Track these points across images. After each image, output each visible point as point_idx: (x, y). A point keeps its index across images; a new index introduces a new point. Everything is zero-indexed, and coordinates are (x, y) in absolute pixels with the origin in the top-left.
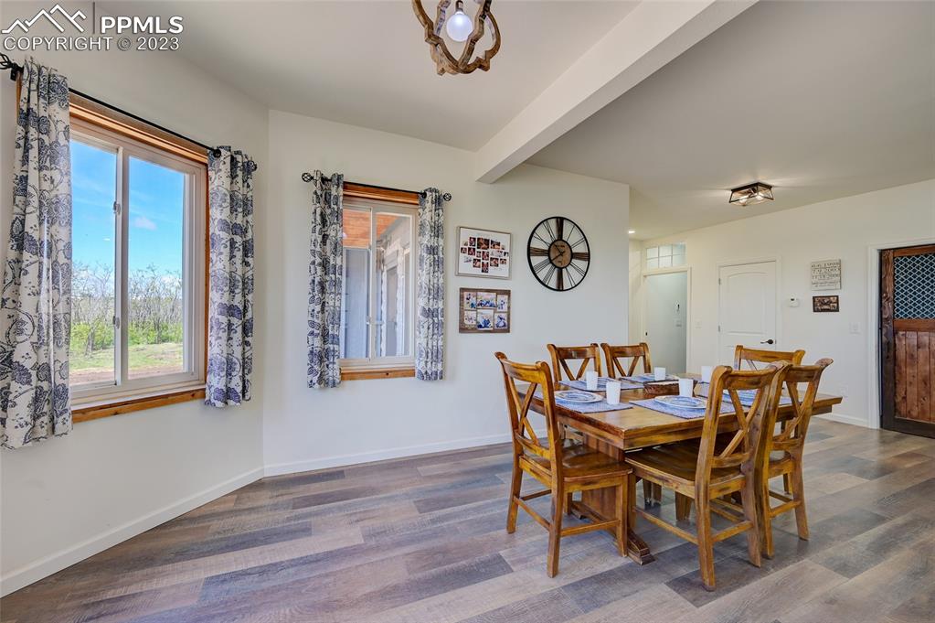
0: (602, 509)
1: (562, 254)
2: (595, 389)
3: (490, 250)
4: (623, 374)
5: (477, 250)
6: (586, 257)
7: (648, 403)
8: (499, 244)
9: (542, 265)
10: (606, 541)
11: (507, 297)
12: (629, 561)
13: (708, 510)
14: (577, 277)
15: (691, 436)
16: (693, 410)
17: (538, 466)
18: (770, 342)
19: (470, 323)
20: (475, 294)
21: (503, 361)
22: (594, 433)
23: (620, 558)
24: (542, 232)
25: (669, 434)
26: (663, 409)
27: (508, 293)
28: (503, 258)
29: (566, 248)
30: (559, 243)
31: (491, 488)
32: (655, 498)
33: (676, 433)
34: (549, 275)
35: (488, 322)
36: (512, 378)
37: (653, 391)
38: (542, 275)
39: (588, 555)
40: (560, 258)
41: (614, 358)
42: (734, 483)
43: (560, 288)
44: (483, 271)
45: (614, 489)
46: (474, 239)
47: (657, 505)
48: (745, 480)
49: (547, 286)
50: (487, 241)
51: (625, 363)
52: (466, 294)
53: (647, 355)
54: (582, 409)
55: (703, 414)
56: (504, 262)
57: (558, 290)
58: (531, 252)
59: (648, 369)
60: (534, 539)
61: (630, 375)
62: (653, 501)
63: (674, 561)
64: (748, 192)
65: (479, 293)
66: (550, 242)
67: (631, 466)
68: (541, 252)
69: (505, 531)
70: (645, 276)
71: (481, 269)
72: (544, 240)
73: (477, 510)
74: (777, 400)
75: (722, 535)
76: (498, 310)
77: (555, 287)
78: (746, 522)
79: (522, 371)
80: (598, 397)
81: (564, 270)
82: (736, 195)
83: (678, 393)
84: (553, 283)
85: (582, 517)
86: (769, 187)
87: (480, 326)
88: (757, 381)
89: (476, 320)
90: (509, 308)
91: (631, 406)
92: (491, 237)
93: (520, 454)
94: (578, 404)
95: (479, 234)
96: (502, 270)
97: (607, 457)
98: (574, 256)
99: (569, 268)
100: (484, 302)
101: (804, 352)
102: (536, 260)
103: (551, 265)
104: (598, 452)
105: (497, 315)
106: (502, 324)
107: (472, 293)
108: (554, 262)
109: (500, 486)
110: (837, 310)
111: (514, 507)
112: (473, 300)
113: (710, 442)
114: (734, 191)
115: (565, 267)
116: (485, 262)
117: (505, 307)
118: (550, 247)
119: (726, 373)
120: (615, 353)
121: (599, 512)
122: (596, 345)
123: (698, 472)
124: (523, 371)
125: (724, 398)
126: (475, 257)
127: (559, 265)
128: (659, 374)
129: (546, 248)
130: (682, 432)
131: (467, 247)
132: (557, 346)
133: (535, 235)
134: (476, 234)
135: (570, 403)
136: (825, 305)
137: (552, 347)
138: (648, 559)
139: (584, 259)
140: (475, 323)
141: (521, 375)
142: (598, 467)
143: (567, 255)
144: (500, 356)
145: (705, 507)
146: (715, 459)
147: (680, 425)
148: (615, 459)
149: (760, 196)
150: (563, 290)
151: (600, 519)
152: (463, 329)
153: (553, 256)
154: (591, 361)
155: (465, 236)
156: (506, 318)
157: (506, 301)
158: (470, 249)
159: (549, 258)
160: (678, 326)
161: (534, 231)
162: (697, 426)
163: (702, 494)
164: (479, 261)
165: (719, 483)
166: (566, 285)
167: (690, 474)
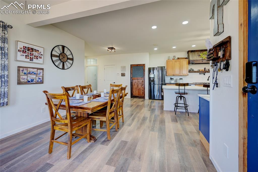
0: (82, 133)
1: (64, 57)
2: (79, 99)
3: (34, 53)
4: (85, 94)
5: (27, 52)
6: (72, 59)
7: (95, 100)
8: (38, 51)
9: (57, 61)
10: (84, 141)
11: (42, 71)
12: (91, 143)
13: (109, 122)
14: (69, 65)
15: (105, 106)
16: (105, 100)
17: (62, 126)
18: (114, 83)
19: (24, 80)
20: (26, 69)
21: (46, 93)
22: (82, 111)
23: (88, 143)
24: (56, 49)
25: (101, 106)
26: (98, 101)
27: (43, 69)
28: (40, 56)
29: (65, 56)
30: (63, 54)
31: (38, 142)
32: (95, 125)
33: (102, 106)
34: (59, 64)
35: (33, 80)
36: (51, 99)
37: (95, 97)
38: (57, 64)
39: (79, 147)
40: (63, 59)
41: (83, 90)
42: (113, 115)
43: (63, 68)
44: (30, 60)
45: (86, 125)
46: (26, 47)
47: (95, 126)
48: (115, 113)
49: (59, 68)
50: (32, 49)
51: (85, 90)
52: (21, 69)
53: (91, 87)
54: (78, 105)
55: (108, 100)
56: (40, 58)
57: (63, 69)
58: (52, 56)
59: (91, 91)
60: (60, 151)
61: (87, 93)
62: (94, 125)
63: (101, 138)
64: (111, 49)
65: (28, 69)
66: (60, 53)
67: (91, 118)
68: (56, 56)
69: (48, 154)
70: (87, 66)
71: (29, 59)
72: (57, 52)
73: (32, 152)
74: (120, 95)
75: (111, 127)
76: (38, 75)
77: (61, 68)
78: (115, 122)
79: (55, 96)
80: (81, 101)
81: (65, 63)
82: (109, 49)
83: (101, 96)
84: (61, 66)
85: (76, 137)
86: (115, 49)
87: (29, 82)
88: (117, 91)
89: (27, 79)
90: (43, 75)
91: (90, 101)
92: (35, 48)
93: (54, 124)
94: (76, 104)
95: (28, 45)
96: (40, 61)
97: (84, 117)
98: (68, 59)
99: (67, 62)
100: (31, 72)
101: (122, 84)
102: (54, 59)
103: (60, 61)
104: (81, 117)
105: (37, 77)
106: (40, 80)
107: (24, 69)
108: (61, 60)
109: (42, 139)
110: (125, 76)
111: (52, 143)
112: (25, 71)
113: (109, 106)
114: (108, 48)
115: (65, 62)
116: (32, 57)
117: (41, 75)
118: (60, 55)
119: (113, 90)
120: (83, 88)
121: (81, 134)
122: (77, 86)
123: (107, 114)
124: (57, 96)
125: (112, 96)
126: (26, 54)
127: (63, 61)
128: (95, 92)
129: (58, 55)
130: (103, 106)
131: (22, 50)
132: (65, 87)
133: (54, 50)
134: (27, 46)
135: (73, 104)
136: (123, 75)
137: (63, 88)
138: (95, 140)
139: (71, 60)
140: (26, 80)
141: (56, 98)
142: (82, 121)
143: (66, 58)
144: (45, 92)
145: (108, 122)
146: (110, 110)
147: (103, 104)
148: (86, 117)
149: (113, 50)
150: (64, 69)
151: (82, 135)
152: (19, 83)
153: (61, 58)
154: (76, 91)
155: (21, 46)
156: (42, 78)
157: (42, 72)
158: (23, 51)
159: (60, 58)
160: (95, 80)
161: (53, 49)
162: (106, 103)
163: (108, 119)
164: (29, 56)
165: (111, 115)
166: (66, 67)
167: (105, 115)
